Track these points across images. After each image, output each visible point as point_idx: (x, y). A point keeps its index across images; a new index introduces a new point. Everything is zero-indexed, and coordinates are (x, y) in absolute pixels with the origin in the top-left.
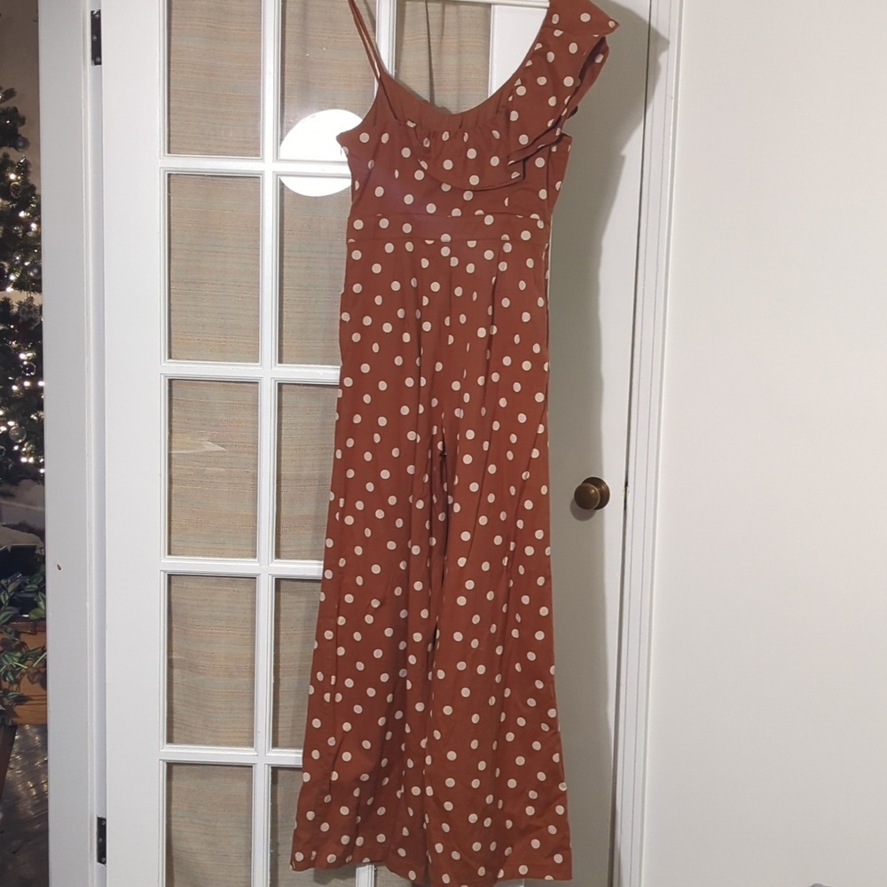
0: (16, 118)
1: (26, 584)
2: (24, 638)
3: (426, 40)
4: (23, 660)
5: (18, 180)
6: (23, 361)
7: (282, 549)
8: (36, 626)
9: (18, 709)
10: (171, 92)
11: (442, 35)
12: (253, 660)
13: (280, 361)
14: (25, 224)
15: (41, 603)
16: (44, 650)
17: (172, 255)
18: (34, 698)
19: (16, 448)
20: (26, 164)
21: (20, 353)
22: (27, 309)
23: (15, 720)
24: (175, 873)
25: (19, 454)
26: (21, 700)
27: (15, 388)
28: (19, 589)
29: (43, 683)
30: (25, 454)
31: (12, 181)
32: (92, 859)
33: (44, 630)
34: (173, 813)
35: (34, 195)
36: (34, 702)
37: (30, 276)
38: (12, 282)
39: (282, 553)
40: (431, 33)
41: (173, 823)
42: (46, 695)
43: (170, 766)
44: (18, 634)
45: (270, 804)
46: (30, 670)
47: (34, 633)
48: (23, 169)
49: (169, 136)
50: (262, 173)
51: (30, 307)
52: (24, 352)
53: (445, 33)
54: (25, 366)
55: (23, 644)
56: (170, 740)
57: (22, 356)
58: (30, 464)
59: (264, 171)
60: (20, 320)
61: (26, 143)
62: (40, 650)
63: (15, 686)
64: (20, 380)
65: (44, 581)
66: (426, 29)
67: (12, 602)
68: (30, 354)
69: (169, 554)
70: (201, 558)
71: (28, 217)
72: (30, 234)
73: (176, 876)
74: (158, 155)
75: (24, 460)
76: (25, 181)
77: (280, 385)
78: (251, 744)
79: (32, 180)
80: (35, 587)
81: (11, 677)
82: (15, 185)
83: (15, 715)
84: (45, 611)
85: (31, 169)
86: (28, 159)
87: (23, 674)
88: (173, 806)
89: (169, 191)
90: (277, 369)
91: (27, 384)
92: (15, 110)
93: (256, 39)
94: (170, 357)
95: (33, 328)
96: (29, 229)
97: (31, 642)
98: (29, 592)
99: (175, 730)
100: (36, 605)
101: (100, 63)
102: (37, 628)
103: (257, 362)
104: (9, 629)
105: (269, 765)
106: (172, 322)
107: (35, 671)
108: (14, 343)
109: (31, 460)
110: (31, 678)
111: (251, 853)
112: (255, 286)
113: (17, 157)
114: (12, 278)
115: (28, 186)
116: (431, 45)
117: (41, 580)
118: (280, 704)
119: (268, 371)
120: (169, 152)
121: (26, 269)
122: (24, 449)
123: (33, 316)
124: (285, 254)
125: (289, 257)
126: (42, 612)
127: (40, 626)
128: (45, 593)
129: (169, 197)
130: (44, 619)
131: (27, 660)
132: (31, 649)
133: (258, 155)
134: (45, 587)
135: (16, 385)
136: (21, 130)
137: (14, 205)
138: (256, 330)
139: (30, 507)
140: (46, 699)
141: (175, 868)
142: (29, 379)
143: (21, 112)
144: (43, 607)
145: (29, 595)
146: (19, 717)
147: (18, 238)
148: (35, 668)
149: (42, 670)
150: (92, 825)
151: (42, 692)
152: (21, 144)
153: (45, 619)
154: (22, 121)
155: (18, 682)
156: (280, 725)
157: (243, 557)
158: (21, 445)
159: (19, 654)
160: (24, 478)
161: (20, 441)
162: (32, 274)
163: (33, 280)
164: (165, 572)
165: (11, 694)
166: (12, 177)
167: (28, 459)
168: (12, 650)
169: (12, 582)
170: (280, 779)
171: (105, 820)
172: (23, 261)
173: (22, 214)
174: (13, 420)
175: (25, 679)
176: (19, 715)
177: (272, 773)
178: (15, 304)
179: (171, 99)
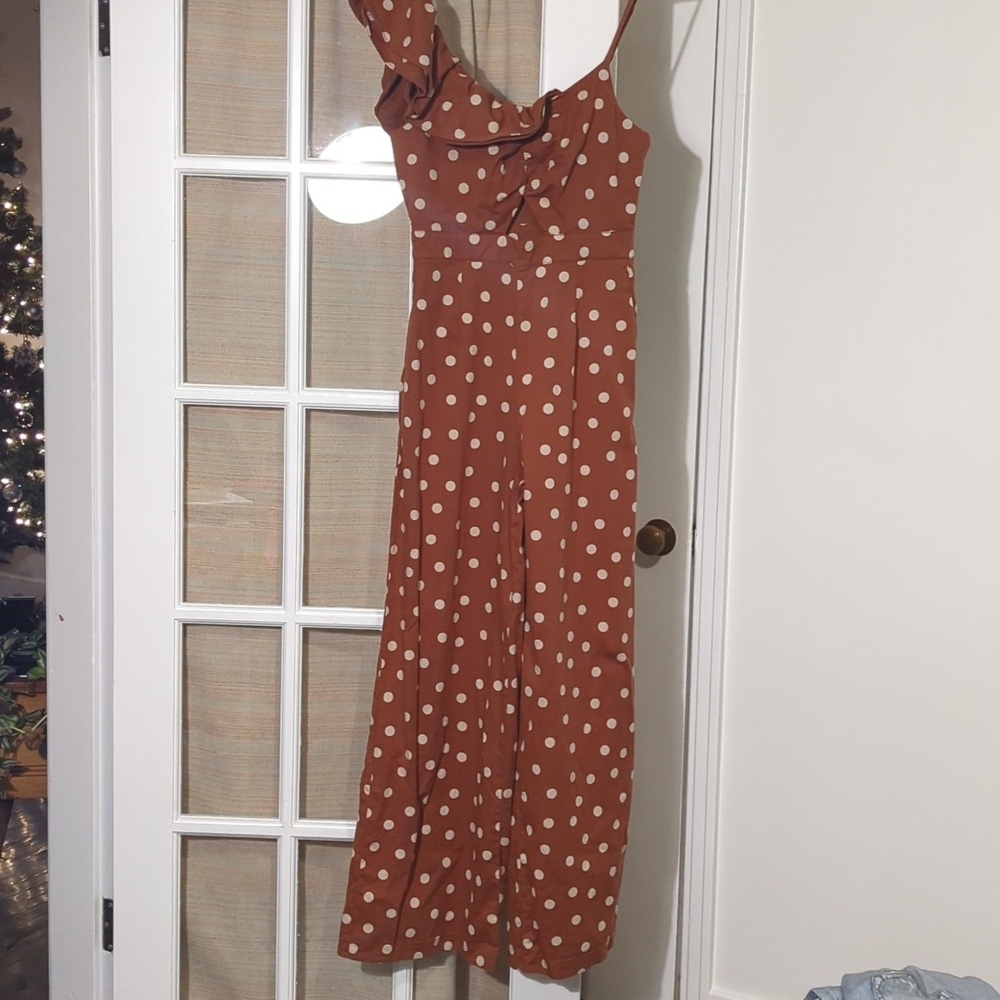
0: (12, 140)
1: (23, 642)
2: (22, 700)
3: (471, 28)
4: (20, 724)
5: (14, 210)
6: (19, 410)
7: (310, 596)
8: (35, 687)
9: (14, 781)
10: (188, 85)
11: (489, 23)
12: (277, 720)
13: (309, 385)
14: (22, 259)
15: (41, 661)
16: (44, 712)
17: (188, 267)
18: (32, 768)
19: (11, 509)
20: (23, 191)
21: (15, 402)
22: (23, 354)
23: (11, 793)
24: (190, 961)
25: (14, 515)
26: (17, 770)
27: (9, 441)
28: (15, 647)
29: (43, 751)
30: (21, 515)
31: (8, 210)
32: (97, 945)
33: (44, 692)
34: (188, 893)
35: (32, 226)
36: (34, 773)
37: (27, 317)
38: (6, 322)
39: (310, 601)
40: (476, 20)
41: (188, 905)
42: (46, 765)
43: (185, 839)
44: (14, 695)
45: (297, 882)
46: (28, 734)
47: (33, 695)
48: (20, 198)
49: (185, 134)
50: (288, 175)
51: (26, 351)
52: (20, 400)
53: (491, 20)
54: (21, 417)
55: (21, 707)
56: (185, 810)
57: (18, 406)
58: (27, 527)
59: (290, 173)
60: (16, 366)
61: (23, 168)
62: (39, 713)
63: (11, 755)
64: (15, 432)
65: (44, 638)
66: (470, 15)
67: (8, 661)
68: (27, 405)
69: (185, 600)
70: (220, 605)
71: (25, 251)
72: (28, 270)
73: (192, 966)
74: (172, 155)
75: (19, 521)
76: (21, 211)
77: (308, 412)
78: (276, 815)
79: (30, 210)
80: (34, 644)
81: (7, 744)
82: (10, 215)
83: (11, 788)
84: (45, 670)
85: (28, 198)
86: (25, 186)
87: (21, 741)
88: (188, 886)
89: (185, 196)
90: (305, 394)
91: (23, 436)
92: (11, 131)
93: (282, 28)
94: (185, 381)
95: (30, 375)
96: (26, 264)
97: (29, 705)
98: (26, 650)
99: (190, 800)
100: (36, 664)
101: (108, 54)
102: (37, 689)
103: (283, 386)
104: (5, 690)
105: (296, 838)
106: (188, 342)
107: (34, 736)
108: (8, 391)
109: (28, 523)
110: (29, 744)
111: (275, 938)
112: (281, 302)
113: (14, 184)
114: (7, 318)
115: (24, 217)
116: (477, 33)
117: (41, 636)
118: (308, 771)
119: (294, 396)
120: (185, 152)
121: (22, 310)
122: (19, 510)
123: (30, 362)
124: (313, 266)
125: (318, 269)
126: (41, 671)
127: (39, 687)
128: (45, 650)
129: (185, 202)
130: (43, 679)
131: (24, 725)
132: (28, 712)
133: (284, 156)
134: (45, 645)
135: (11, 438)
136: (17, 154)
137: (10, 237)
138: (281, 351)
139: (27, 579)
140: (46, 770)
141: (190, 956)
142: (25, 431)
143: (18, 133)
144: (43, 666)
145: (28, 653)
146: (15, 790)
147: (14, 274)
148: (33, 733)
149: (42, 736)
150: (97, 908)
151: (42, 762)
152: (17, 169)
153: (45, 679)
154: (19, 144)
155: (14, 750)
156: (308, 793)
157: (267, 604)
158: (16, 506)
159: (15, 719)
160: (19, 544)
161: (15, 501)
162: (29, 314)
163: (31, 321)
164: (179, 620)
165: (6, 762)
166: (8, 205)
167: (24, 520)
168: (8, 713)
169: (8, 638)
170: (308, 853)
171: (111, 901)
172: (19, 299)
173: (18, 247)
174: (7, 477)
175: (23, 746)
176: (15, 787)
177: (300, 847)
178: (9, 349)
179: (187, 93)
